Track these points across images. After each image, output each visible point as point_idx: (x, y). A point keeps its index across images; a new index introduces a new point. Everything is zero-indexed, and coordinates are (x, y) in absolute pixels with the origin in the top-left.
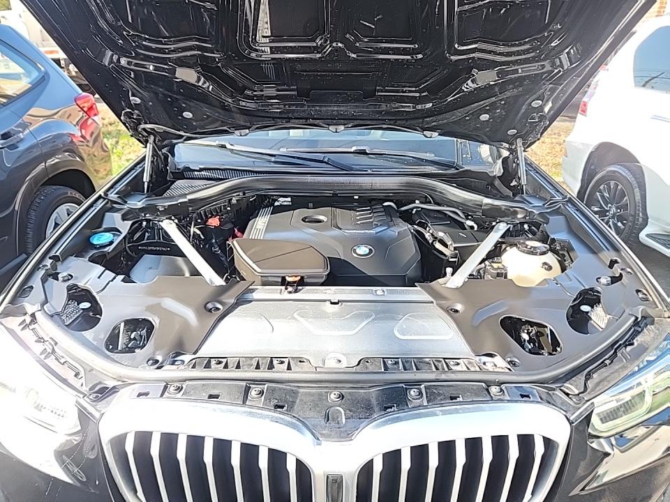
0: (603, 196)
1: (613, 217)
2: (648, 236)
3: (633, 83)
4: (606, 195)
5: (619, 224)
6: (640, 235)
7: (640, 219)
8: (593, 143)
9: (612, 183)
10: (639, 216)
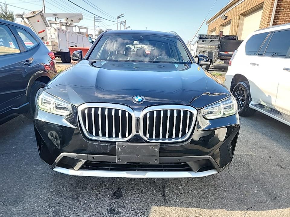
0: (237, 94)
1: (241, 100)
2: (252, 105)
3: (245, 54)
4: (238, 93)
5: (243, 103)
6: (249, 105)
7: (249, 100)
8: (234, 74)
9: (240, 88)
10: (249, 98)
